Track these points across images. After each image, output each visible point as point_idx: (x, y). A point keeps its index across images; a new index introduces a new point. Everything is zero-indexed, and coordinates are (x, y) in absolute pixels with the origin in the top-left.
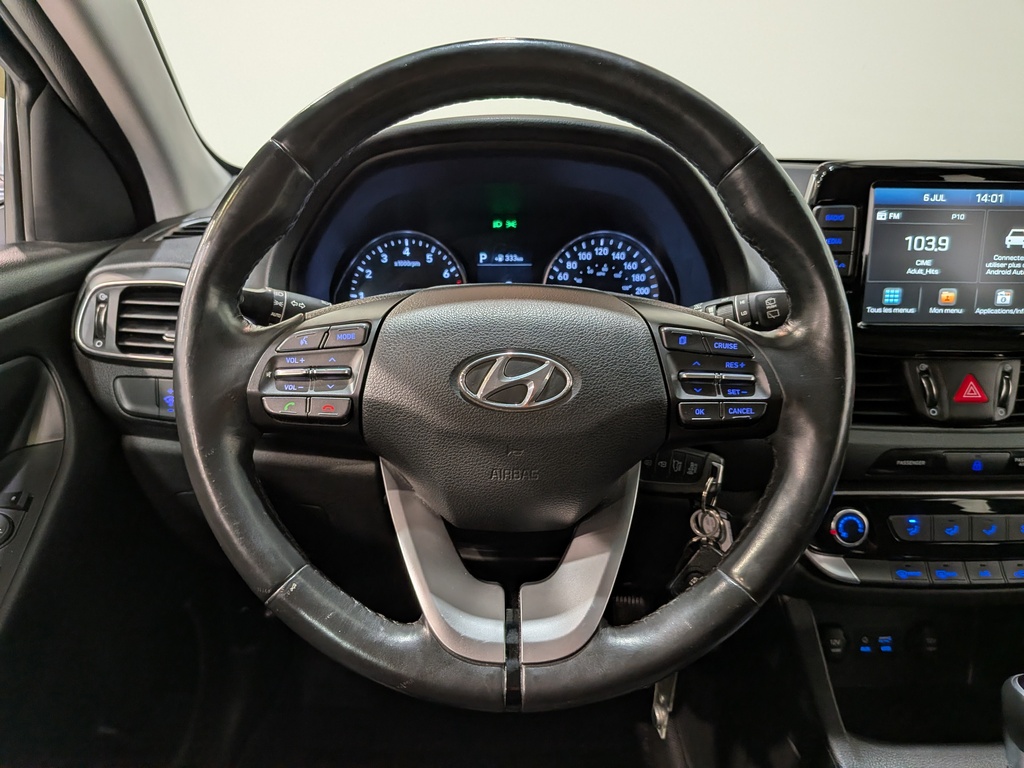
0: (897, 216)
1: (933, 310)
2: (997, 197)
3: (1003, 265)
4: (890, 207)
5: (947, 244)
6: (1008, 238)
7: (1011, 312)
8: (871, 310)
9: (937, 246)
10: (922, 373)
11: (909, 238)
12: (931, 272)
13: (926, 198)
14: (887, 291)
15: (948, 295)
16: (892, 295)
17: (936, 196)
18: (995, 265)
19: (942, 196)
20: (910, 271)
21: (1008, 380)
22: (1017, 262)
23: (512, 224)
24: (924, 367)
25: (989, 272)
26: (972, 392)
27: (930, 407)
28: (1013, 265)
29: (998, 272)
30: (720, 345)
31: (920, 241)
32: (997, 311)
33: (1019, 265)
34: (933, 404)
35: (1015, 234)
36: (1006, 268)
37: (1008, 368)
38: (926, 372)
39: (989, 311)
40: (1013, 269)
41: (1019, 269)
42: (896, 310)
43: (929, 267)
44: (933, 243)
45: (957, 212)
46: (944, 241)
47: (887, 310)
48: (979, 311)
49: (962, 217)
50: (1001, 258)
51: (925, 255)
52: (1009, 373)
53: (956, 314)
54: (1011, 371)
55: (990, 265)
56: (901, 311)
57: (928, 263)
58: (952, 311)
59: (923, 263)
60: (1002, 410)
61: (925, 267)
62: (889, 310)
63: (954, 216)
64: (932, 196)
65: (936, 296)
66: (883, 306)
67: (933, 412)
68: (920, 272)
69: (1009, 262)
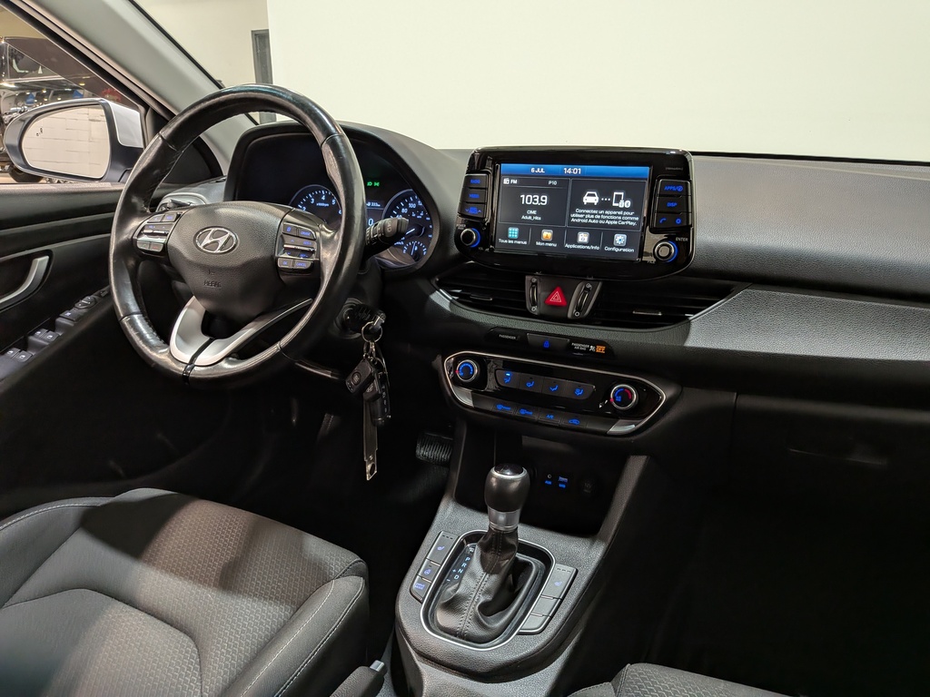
0: (515, 182)
1: (538, 243)
2: (575, 170)
3: (582, 216)
4: (511, 176)
5: (546, 201)
6: (585, 197)
7: (588, 247)
8: (501, 241)
9: (540, 201)
10: (533, 284)
11: (523, 196)
12: (537, 218)
13: (533, 170)
14: (510, 229)
15: (547, 234)
16: (513, 232)
17: (538, 169)
18: (577, 215)
19: (542, 169)
20: (523, 217)
21: (586, 294)
22: (591, 214)
23: (377, 184)
24: (534, 280)
25: (573, 220)
26: (556, 298)
27: (532, 306)
28: (589, 216)
29: (579, 220)
30: (304, 233)
31: (529, 198)
32: (579, 247)
33: (592, 216)
34: (534, 304)
35: (589, 195)
36: (584, 218)
37: (589, 286)
38: (535, 284)
39: (574, 246)
40: (588, 219)
41: (592, 219)
42: (516, 242)
43: (535, 215)
44: (537, 200)
45: (552, 180)
46: (544, 199)
47: (510, 242)
48: (567, 246)
49: (555, 183)
50: (581, 211)
51: (532, 207)
52: (589, 289)
53: (552, 247)
55: (573, 215)
56: (519, 242)
57: (534, 212)
58: (550, 245)
59: (531, 212)
60: (578, 313)
61: (532, 215)
62: (512, 242)
63: (550, 182)
64: (536, 169)
65: (540, 234)
66: (508, 239)
67: (535, 309)
68: (530, 218)
69: (585, 214)
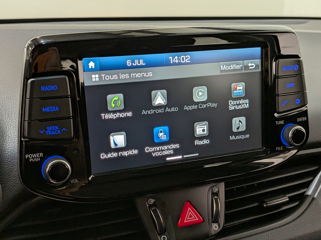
10: (150, 206)
17: (136, 61)
19: (141, 61)
21: (216, 200)
24: (152, 201)
26: (191, 216)
27: (160, 235)
34: (163, 232)
37: (216, 190)
38: (154, 205)
52: (217, 194)
54: (218, 191)
60: (216, 225)
64: (133, 61)
67: (164, 238)
